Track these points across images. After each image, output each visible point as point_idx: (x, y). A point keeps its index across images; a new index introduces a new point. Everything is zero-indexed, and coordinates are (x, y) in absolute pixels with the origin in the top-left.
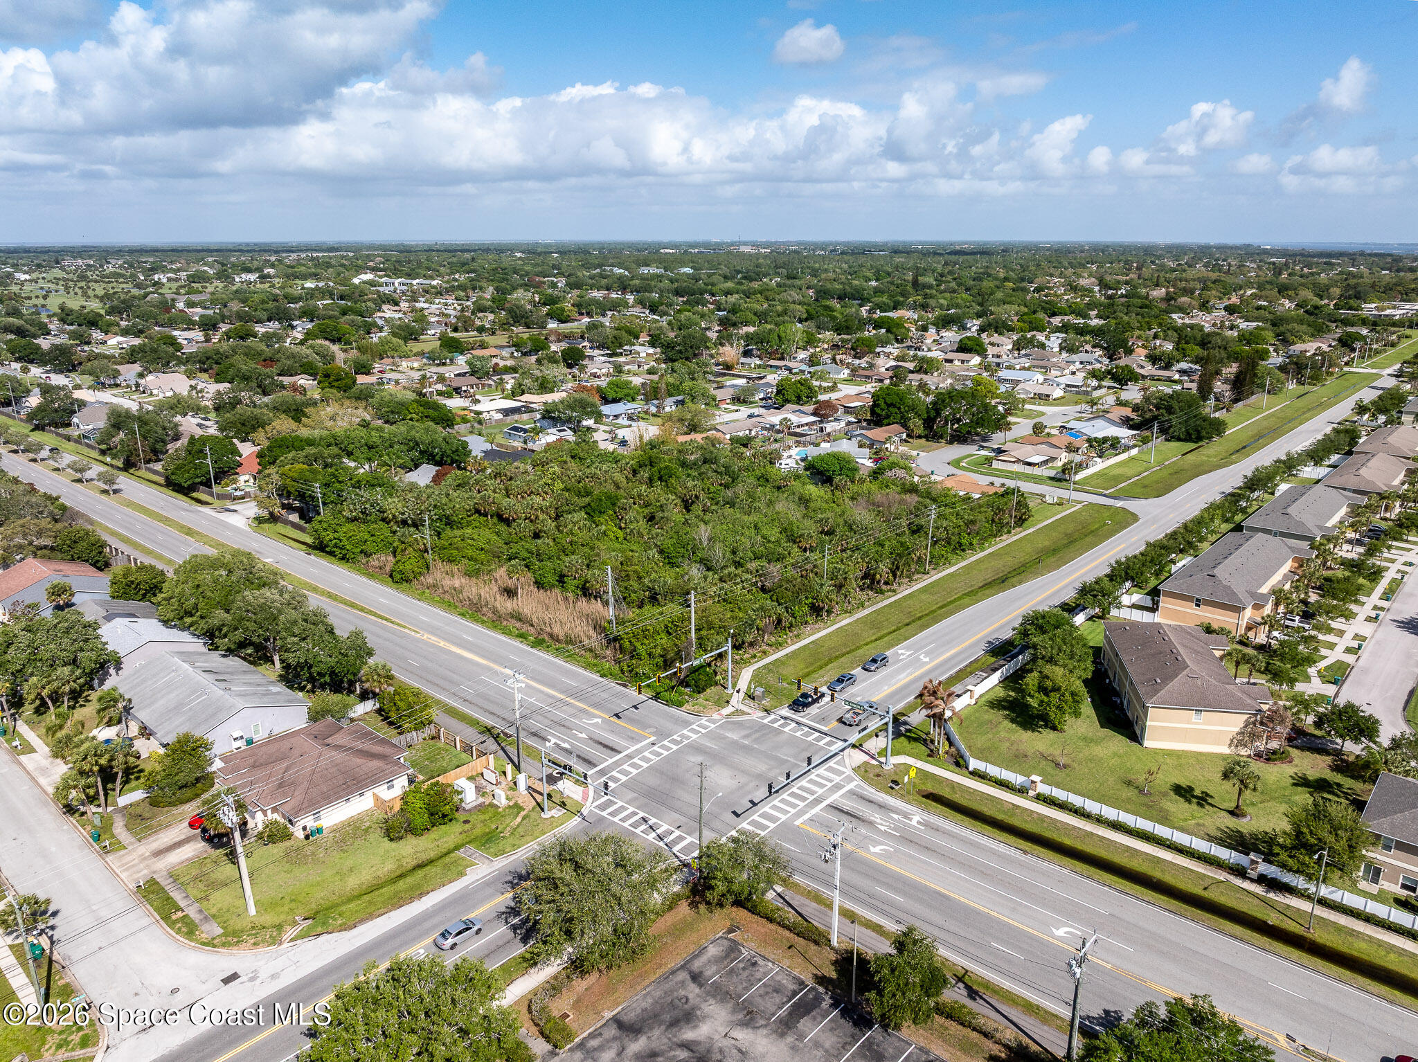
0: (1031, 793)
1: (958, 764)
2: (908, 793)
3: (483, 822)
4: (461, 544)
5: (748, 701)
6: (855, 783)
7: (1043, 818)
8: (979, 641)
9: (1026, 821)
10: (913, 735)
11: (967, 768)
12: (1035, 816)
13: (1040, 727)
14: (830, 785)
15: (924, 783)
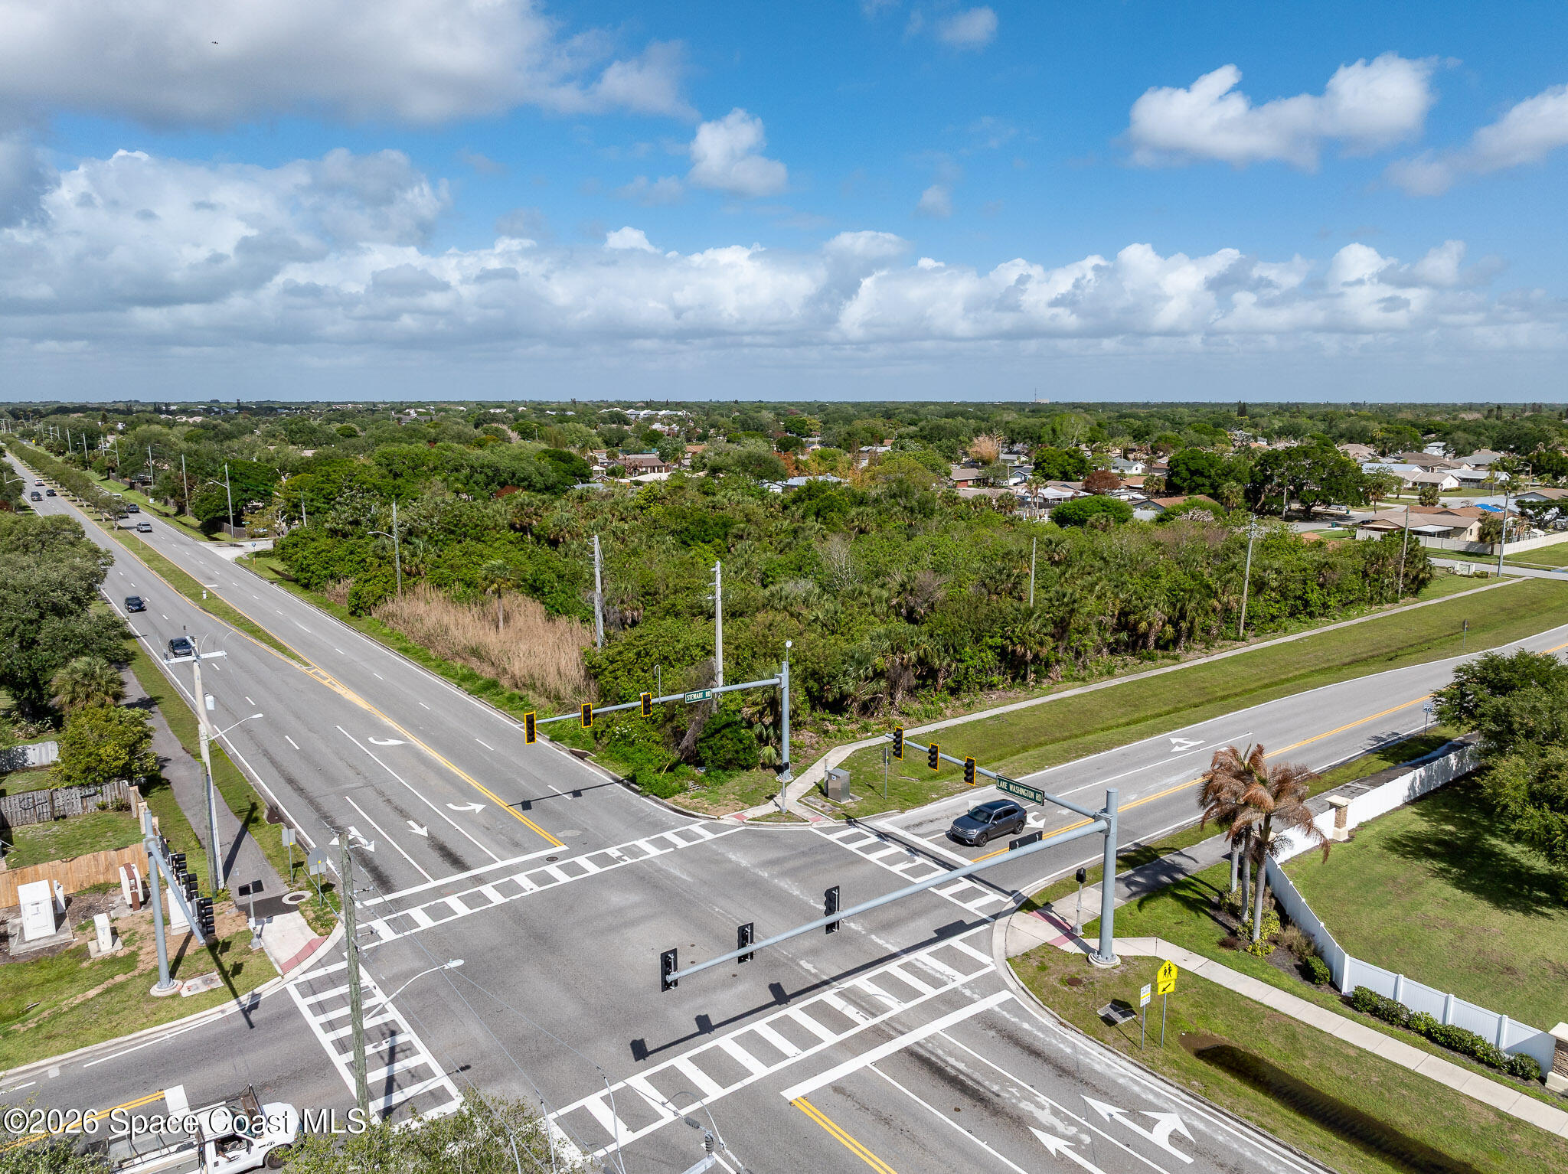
0: (1557, 1081)
1: (1307, 973)
2: (1154, 1039)
3: (22, 988)
5: (819, 802)
6: (1005, 995)
8: (1352, 734)
10: (1188, 893)
11: (1335, 986)
13: (1540, 902)
14: (930, 992)
15: (1204, 1017)
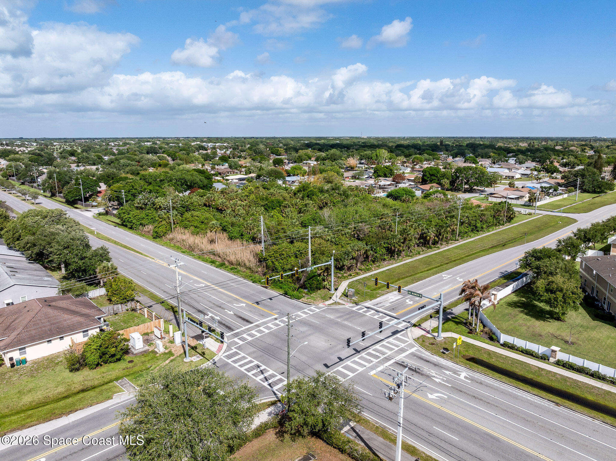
0: (552, 360)
1: (491, 339)
2: (456, 357)
3: (143, 363)
5: (345, 299)
6: (415, 348)
8: (495, 271)
10: (457, 320)
11: (498, 342)
13: (548, 318)
14: (396, 349)
15: (467, 351)
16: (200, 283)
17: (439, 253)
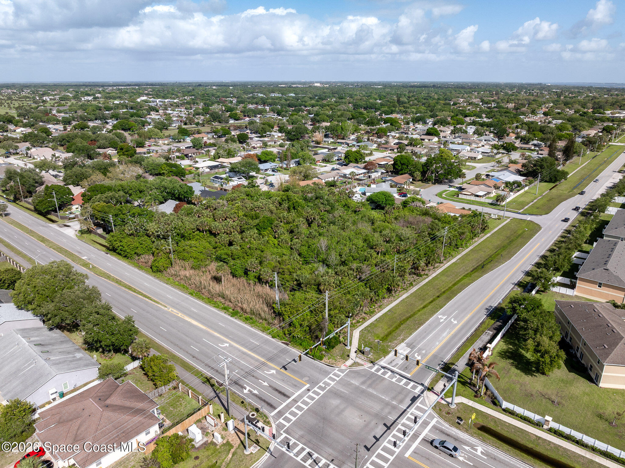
0: (545, 427)
1: (494, 404)
2: (469, 427)
3: (208, 457)
4: (190, 250)
5: (360, 355)
6: (436, 420)
7: (558, 447)
8: (481, 308)
9: (547, 450)
10: (462, 380)
11: (501, 406)
12: (552, 445)
13: (534, 372)
16: (223, 342)
17: (429, 282)
